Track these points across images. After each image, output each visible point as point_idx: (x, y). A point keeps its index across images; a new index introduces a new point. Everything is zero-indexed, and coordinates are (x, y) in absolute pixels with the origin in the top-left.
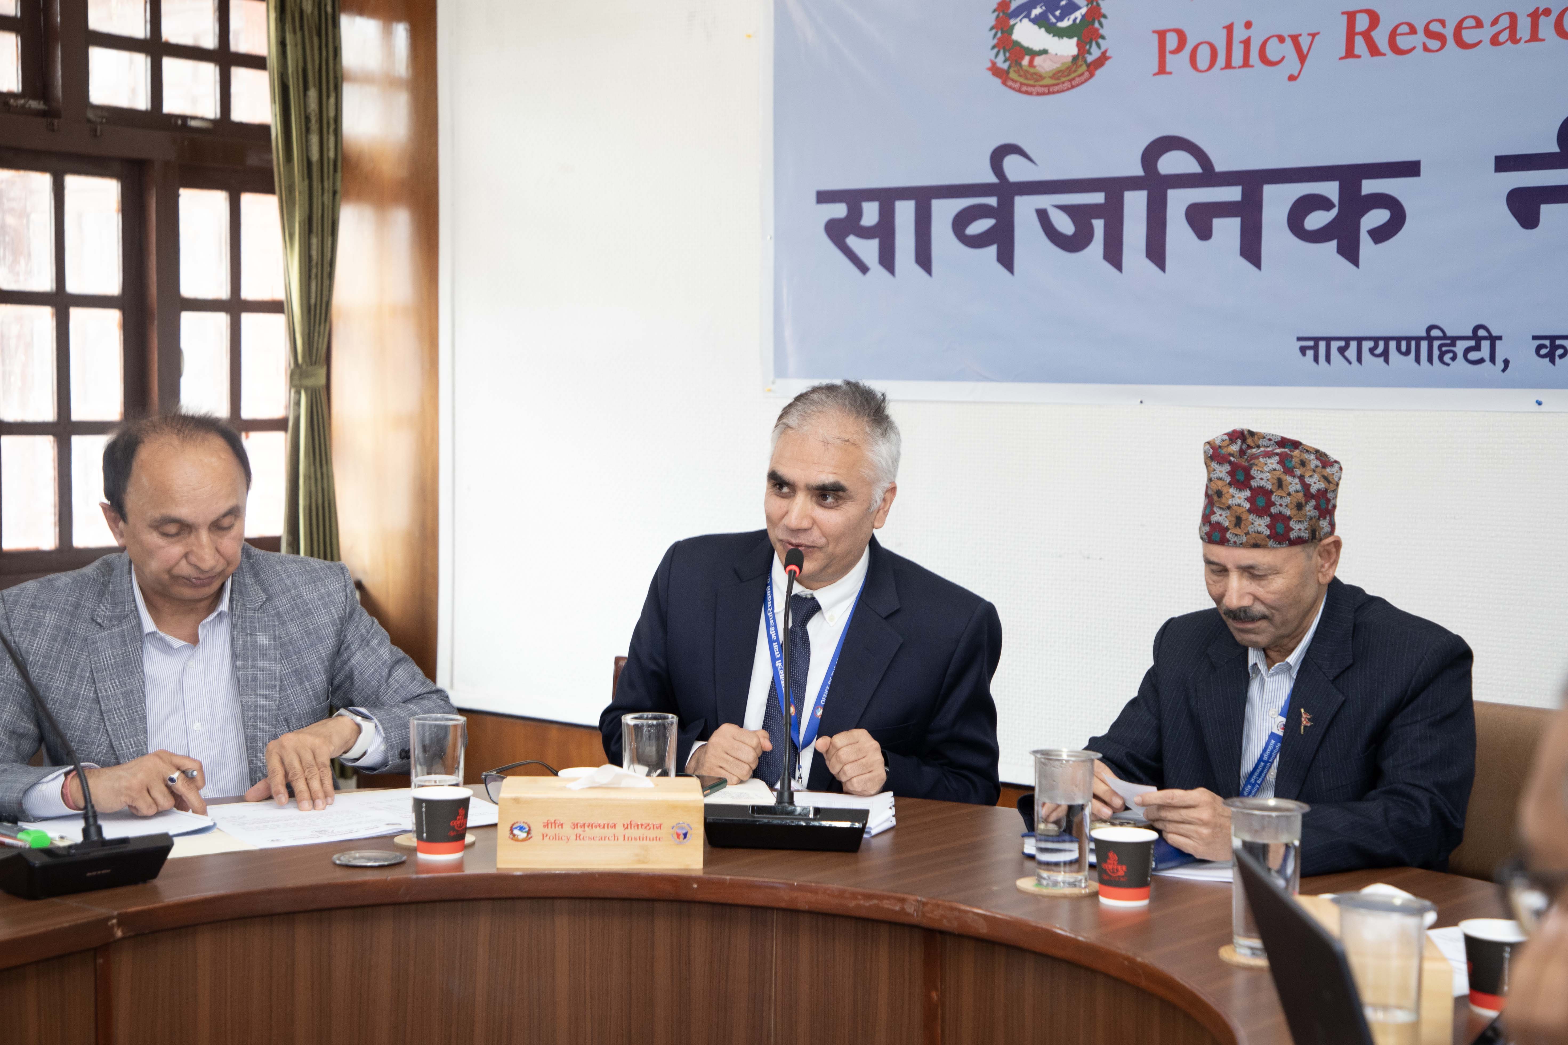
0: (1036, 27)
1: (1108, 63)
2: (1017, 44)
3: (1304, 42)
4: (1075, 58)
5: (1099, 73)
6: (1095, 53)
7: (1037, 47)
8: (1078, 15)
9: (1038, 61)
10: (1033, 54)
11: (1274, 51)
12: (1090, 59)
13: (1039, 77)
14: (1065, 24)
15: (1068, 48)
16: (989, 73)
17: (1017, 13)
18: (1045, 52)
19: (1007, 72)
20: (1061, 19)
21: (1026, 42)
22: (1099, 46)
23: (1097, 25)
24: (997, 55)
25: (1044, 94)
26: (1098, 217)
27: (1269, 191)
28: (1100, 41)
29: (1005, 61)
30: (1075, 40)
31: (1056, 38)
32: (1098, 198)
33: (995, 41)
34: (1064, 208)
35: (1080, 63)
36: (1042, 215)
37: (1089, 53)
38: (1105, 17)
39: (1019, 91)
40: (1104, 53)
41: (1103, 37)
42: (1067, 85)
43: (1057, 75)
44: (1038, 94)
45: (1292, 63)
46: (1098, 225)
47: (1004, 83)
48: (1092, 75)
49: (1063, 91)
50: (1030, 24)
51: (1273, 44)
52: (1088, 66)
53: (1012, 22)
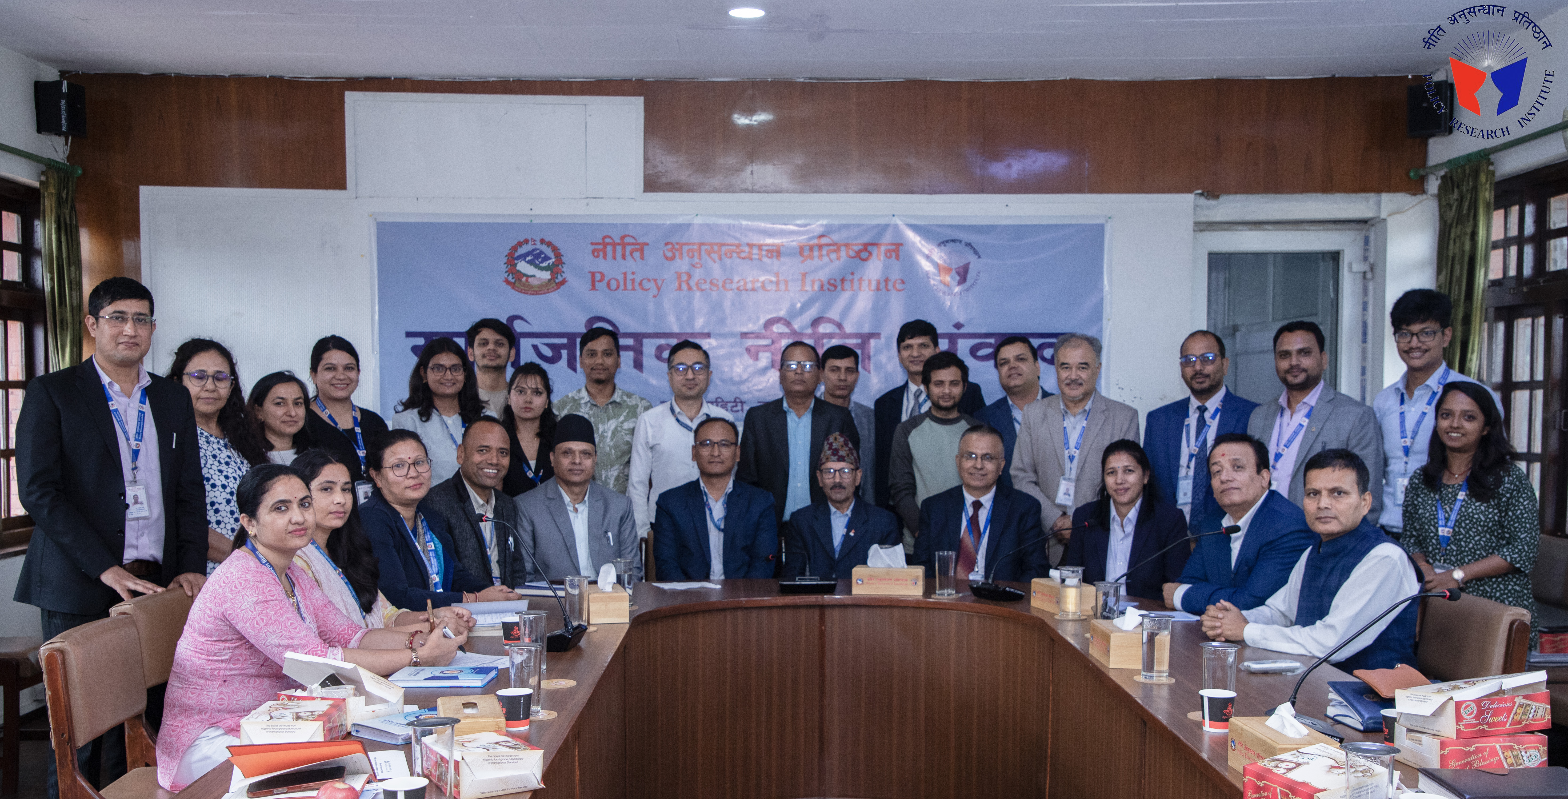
0: (528, 265)
1: (567, 283)
2: (519, 271)
3: (660, 283)
4: (550, 280)
5: (562, 287)
6: (560, 279)
7: (529, 274)
8: (551, 262)
9: (530, 280)
10: (528, 277)
11: (646, 284)
12: (557, 281)
13: (532, 287)
14: (544, 265)
15: (546, 275)
16: (505, 283)
17: (519, 258)
18: (534, 276)
19: (514, 283)
20: (542, 262)
21: (524, 271)
22: (562, 276)
23: (560, 267)
24: (508, 276)
25: (533, 294)
26: (564, 349)
27: (646, 341)
28: (563, 274)
29: (513, 278)
30: (549, 272)
31: (539, 271)
32: (564, 341)
33: (507, 269)
34: (548, 345)
35: (552, 282)
36: (535, 347)
37: (557, 278)
38: (564, 263)
39: (521, 292)
40: (565, 279)
41: (563, 272)
42: (546, 291)
43: (540, 286)
44: (531, 294)
45: (654, 291)
46: (564, 353)
47: (513, 288)
48: (558, 288)
49: (544, 294)
50: (526, 264)
51: (645, 282)
52: (557, 284)
53: (516, 262)
